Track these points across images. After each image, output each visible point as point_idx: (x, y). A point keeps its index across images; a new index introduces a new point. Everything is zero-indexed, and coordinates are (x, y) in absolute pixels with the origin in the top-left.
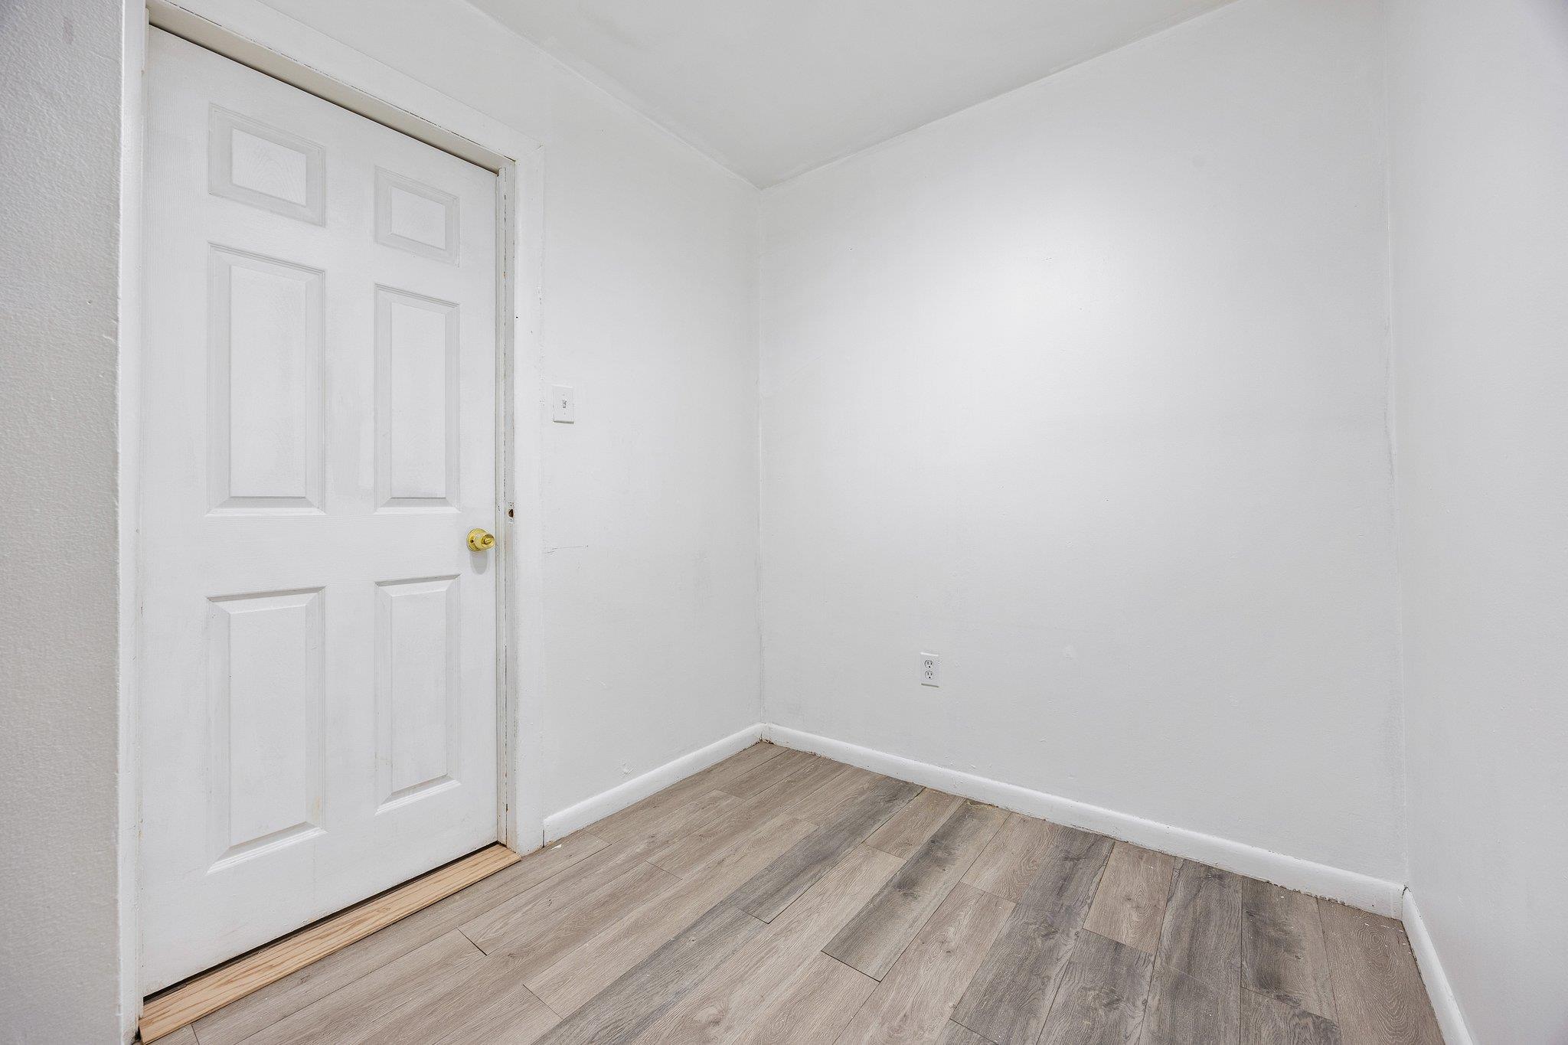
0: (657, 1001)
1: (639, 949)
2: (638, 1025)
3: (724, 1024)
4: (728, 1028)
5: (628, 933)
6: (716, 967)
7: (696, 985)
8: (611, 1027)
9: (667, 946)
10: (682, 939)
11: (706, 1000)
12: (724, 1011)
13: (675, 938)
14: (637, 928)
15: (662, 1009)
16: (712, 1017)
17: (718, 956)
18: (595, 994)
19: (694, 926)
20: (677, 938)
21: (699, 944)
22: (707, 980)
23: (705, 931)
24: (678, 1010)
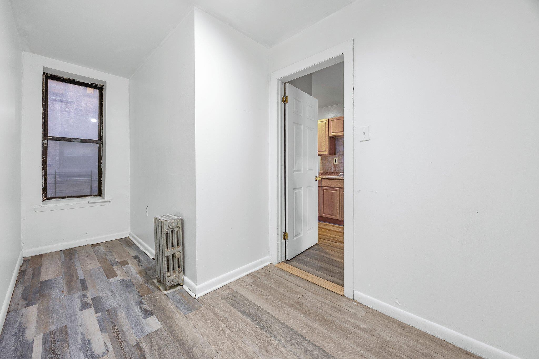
0: (278, 336)
1: (300, 329)
2: (270, 332)
3: (266, 354)
4: (264, 355)
5: (309, 326)
6: (292, 352)
7: (284, 346)
8: (269, 325)
9: (303, 337)
10: (307, 342)
11: (277, 349)
12: (272, 354)
13: (307, 339)
14: (312, 329)
15: (275, 337)
16: (269, 350)
17: (298, 353)
18: (282, 321)
19: (315, 345)
20: (307, 340)
21: (305, 347)
22: (286, 349)
23: (312, 349)
24: (273, 341)
